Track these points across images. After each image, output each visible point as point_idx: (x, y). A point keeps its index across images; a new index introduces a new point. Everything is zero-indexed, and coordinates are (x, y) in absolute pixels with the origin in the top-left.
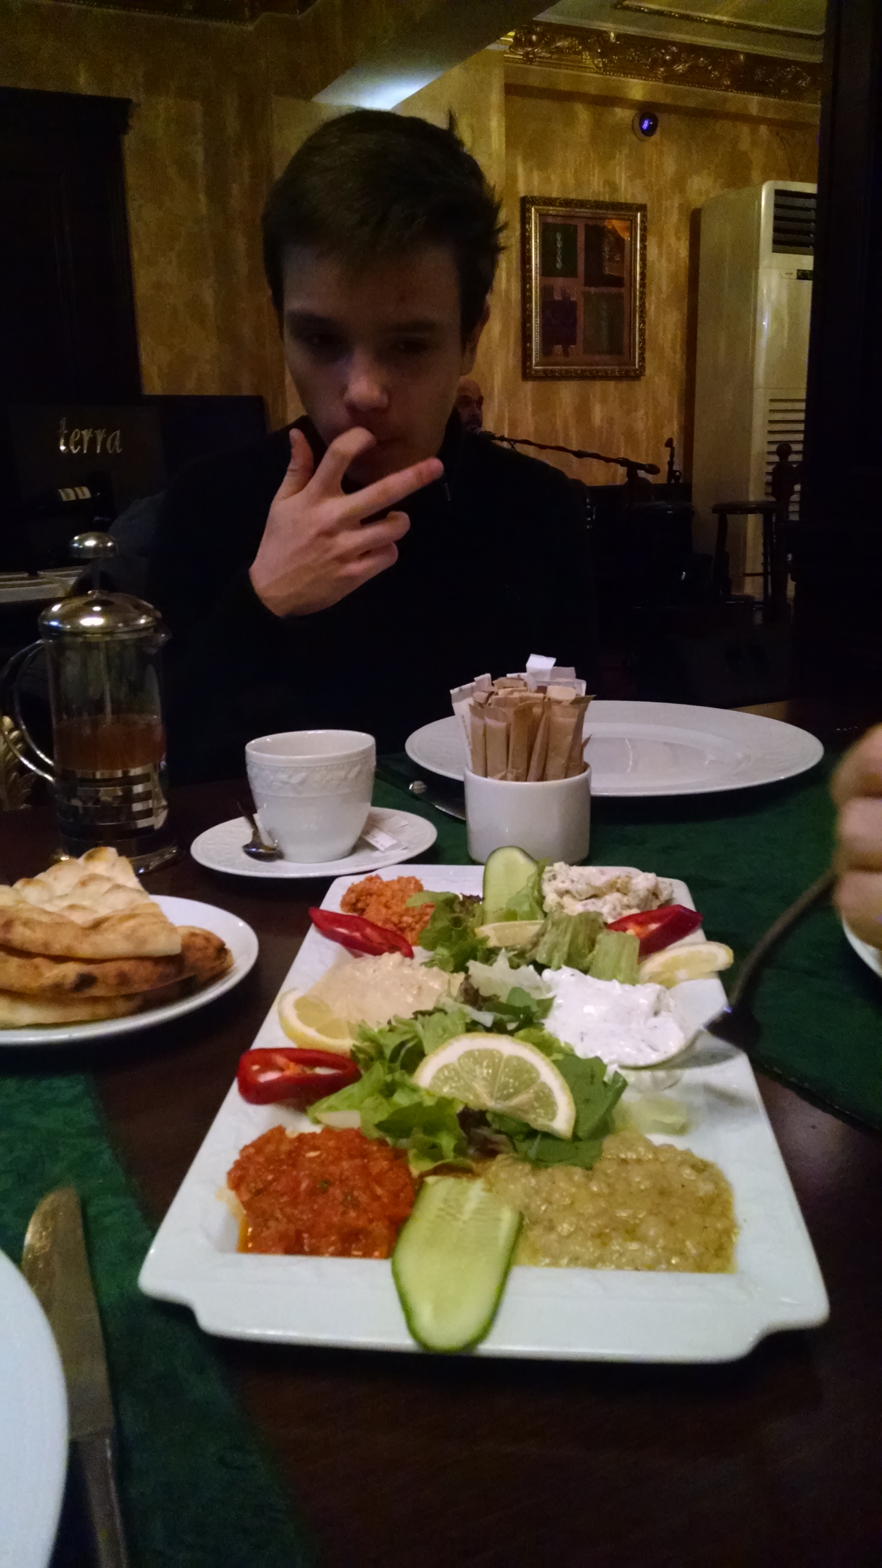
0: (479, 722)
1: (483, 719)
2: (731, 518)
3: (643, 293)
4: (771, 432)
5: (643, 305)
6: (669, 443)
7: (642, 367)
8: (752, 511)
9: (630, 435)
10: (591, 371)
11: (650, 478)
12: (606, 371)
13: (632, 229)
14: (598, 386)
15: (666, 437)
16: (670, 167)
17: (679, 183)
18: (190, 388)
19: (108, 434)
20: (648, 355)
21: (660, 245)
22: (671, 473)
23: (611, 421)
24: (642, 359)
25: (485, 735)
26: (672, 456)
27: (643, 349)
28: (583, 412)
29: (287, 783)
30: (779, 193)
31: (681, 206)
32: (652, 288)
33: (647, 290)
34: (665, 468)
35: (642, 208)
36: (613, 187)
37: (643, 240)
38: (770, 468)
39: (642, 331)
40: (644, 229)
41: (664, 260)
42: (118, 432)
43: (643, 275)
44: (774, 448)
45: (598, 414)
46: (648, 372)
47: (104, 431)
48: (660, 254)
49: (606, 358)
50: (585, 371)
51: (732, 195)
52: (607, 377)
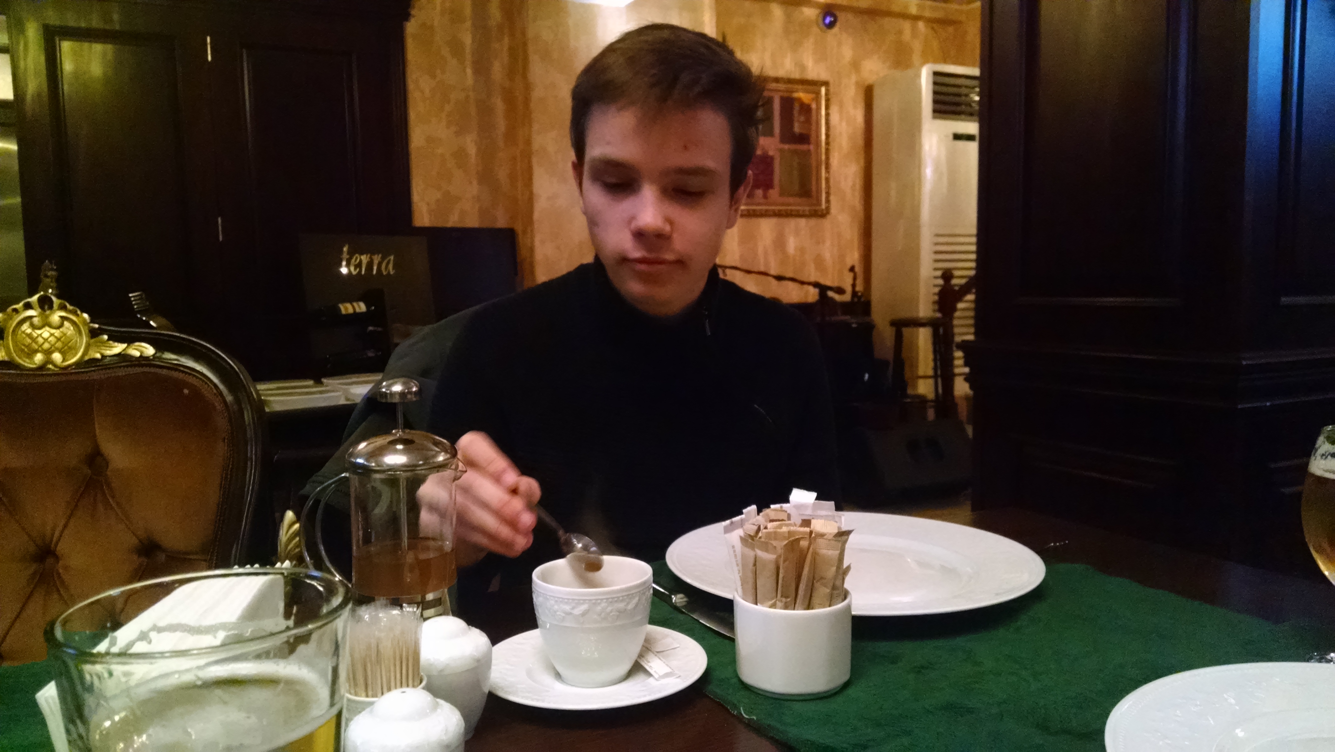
0: (750, 553)
1: (755, 551)
2: (906, 331)
3: (827, 150)
4: (937, 261)
5: (827, 158)
6: (852, 269)
7: (828, 208)
8: (923, 325)
9: (819, 262)
10: (786, 211)
11: (837, 297)
12: (798, 211)
13: (817, 99)
14: (792, 223)
15: (849, 265)
16: (847, 53)
17: (856, 65)
18: (453, 221)
19: (383, 259)
20: (832, 198)
21: (841, 112)
22: (854, 293)
23: (802, 250)
24: (828, 201)
25: (755, 565)
26: (855, 279)
27: (828, 194)
28: (780, 243)
29: (571, 614)
30: (936, 74)
31: (857, 83)
32: (834, 146)
33: (830, 148)
34: (849, 289)
35: (826, 84)
36: (803, 68)
37: (827, 108)
38: (937, 290)
39: (827, 180)
40: (827, 100)
41: (844, 124)
42: (392, 258)
43: (827, 136)
44: (939, 273)
45: (792, 244)
46: (833, 210)
47: (380, 256)
48: (841, 120)
49: (798, 200)
50: (781, 210)
51: (898, 74)
52: (799, 215)
